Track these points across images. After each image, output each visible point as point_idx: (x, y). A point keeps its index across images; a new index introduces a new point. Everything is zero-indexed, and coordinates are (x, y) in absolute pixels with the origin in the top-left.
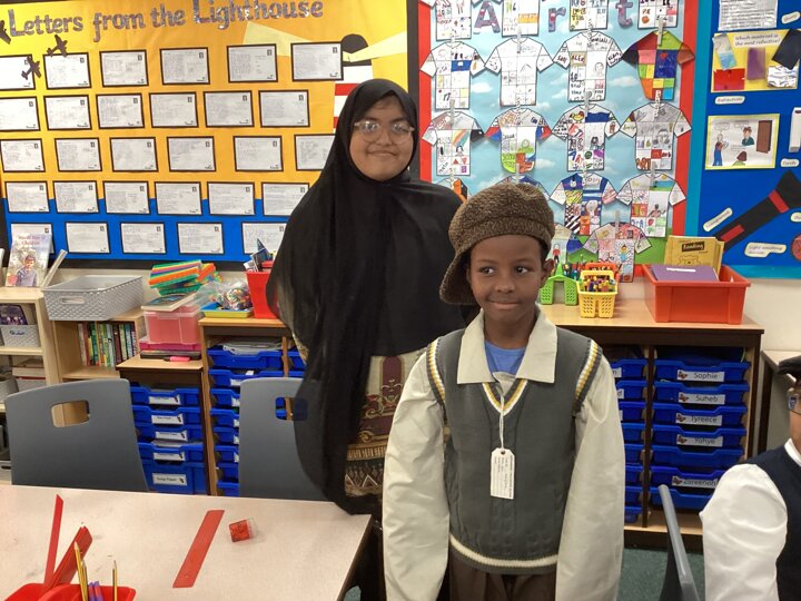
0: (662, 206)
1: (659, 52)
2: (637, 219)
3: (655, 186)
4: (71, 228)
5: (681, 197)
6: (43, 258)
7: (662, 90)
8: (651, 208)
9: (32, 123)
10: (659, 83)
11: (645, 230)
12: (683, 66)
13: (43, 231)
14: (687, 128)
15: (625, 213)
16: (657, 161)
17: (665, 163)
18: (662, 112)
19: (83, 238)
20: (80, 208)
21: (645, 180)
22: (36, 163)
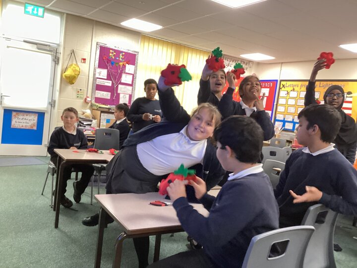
4: (286, 124)
6: (280, 129)
9: (285, 103)
13: (281, 123)
19: (288, 126)
20: (289, 120)
22: (283, 111)
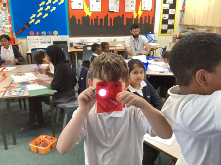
0: (9, 27)
1: (3, 3)
2: (5, 30)
3: (7, 24)
5: (11, 26)
7: (5, 9)
8: (7, 28)
10: (4, 8)
11: (6, 31)
12: (8, 5)
14: (10, 15)
15: (3, 29)
16: (6, 20)
17: (7, 21)
18: (5, 13)
21: (4, 23)
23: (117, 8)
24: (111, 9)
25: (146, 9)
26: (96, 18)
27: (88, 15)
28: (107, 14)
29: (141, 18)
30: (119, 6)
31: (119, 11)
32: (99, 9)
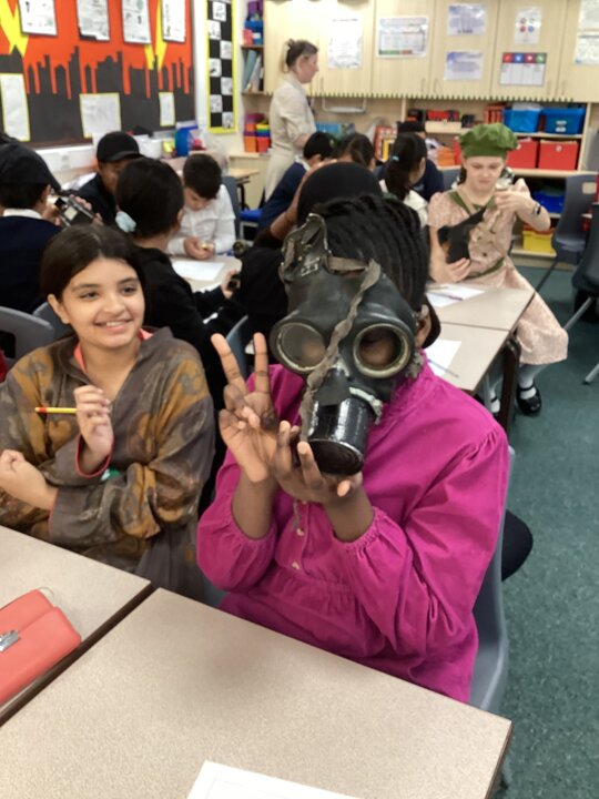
23: (102, 23)
24: (85, 28)
25: (172, 37)
26: (43, 65)
27: (16, 50)
28: (77, 49)
29: (164, 68)
30: (105, 18)
31: (106, 38)
32: (50, 23)
